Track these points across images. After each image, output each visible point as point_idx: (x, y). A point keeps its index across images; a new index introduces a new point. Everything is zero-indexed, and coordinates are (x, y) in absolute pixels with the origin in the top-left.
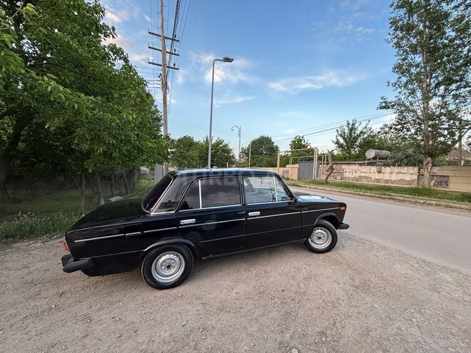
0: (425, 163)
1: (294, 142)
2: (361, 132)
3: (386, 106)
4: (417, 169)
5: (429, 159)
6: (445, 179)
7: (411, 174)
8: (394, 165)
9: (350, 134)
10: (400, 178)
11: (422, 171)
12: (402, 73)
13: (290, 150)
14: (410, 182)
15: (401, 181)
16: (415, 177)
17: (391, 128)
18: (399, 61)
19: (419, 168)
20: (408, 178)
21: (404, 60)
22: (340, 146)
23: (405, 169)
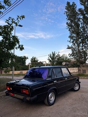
0: (81, 66)
1: (32, 59)
2: (57, 56)
3: (69, 48)
4: (77, 68)
5: (81, 65)
6: (85, 71)
7: (76, 70)
8: (71, 67)
9: (53, 57)
10: (73, 71)
11: (79, 69)
12: (71, 38)
13: (31, 62)
14: (76, 73)
15: (74, 72)
16: (77, 71)
17: (71, 55)
18: (70, 35)
19: (78, 68)
20: (76, 71)
21: (71, 35)
22: (50, 61)
23: (74, 68)
